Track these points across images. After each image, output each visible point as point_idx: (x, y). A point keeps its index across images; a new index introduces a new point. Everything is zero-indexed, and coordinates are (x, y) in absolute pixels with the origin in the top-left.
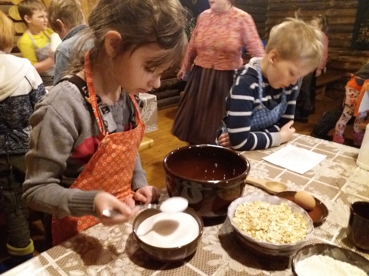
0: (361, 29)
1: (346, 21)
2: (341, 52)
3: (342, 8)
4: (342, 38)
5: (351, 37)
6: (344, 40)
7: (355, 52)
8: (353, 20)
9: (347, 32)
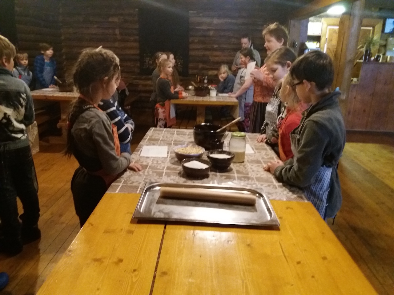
0: (144, 58)
1: (132, 52)
2: (134, 77)
3: (127, 41)
4: (132, 66)
5: (138, 64)
6: (134, 67)
7: (144, 77)
8: (138, 52)
9: (135, 61)
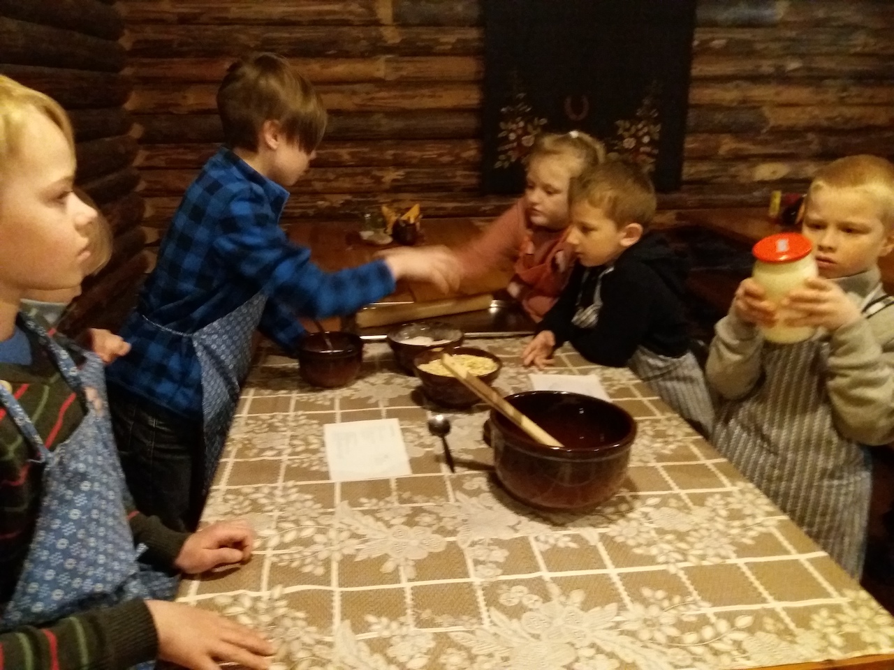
0: (502, 125)
3: (427, 51)
4: (446, 159)
6: (451, 164)
7: (489, 204)
8: (473, 98)
9: (458, 136)
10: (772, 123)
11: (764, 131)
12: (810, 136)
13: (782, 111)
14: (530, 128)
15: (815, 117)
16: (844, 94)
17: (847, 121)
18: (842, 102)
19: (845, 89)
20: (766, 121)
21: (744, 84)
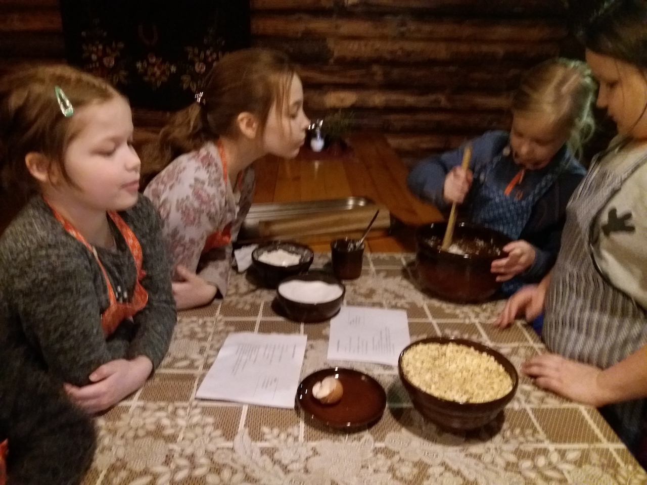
10: (336, 54)
11: (332, 61)
12: (375, 68)
13: (346, 43)
14: (108, 50)
15: (377, 50)
16: (403, 29)
17: (409, 54)
18: (402, 36)
19: (403, 24)
20: (330, 52)
21: (306, 17)
